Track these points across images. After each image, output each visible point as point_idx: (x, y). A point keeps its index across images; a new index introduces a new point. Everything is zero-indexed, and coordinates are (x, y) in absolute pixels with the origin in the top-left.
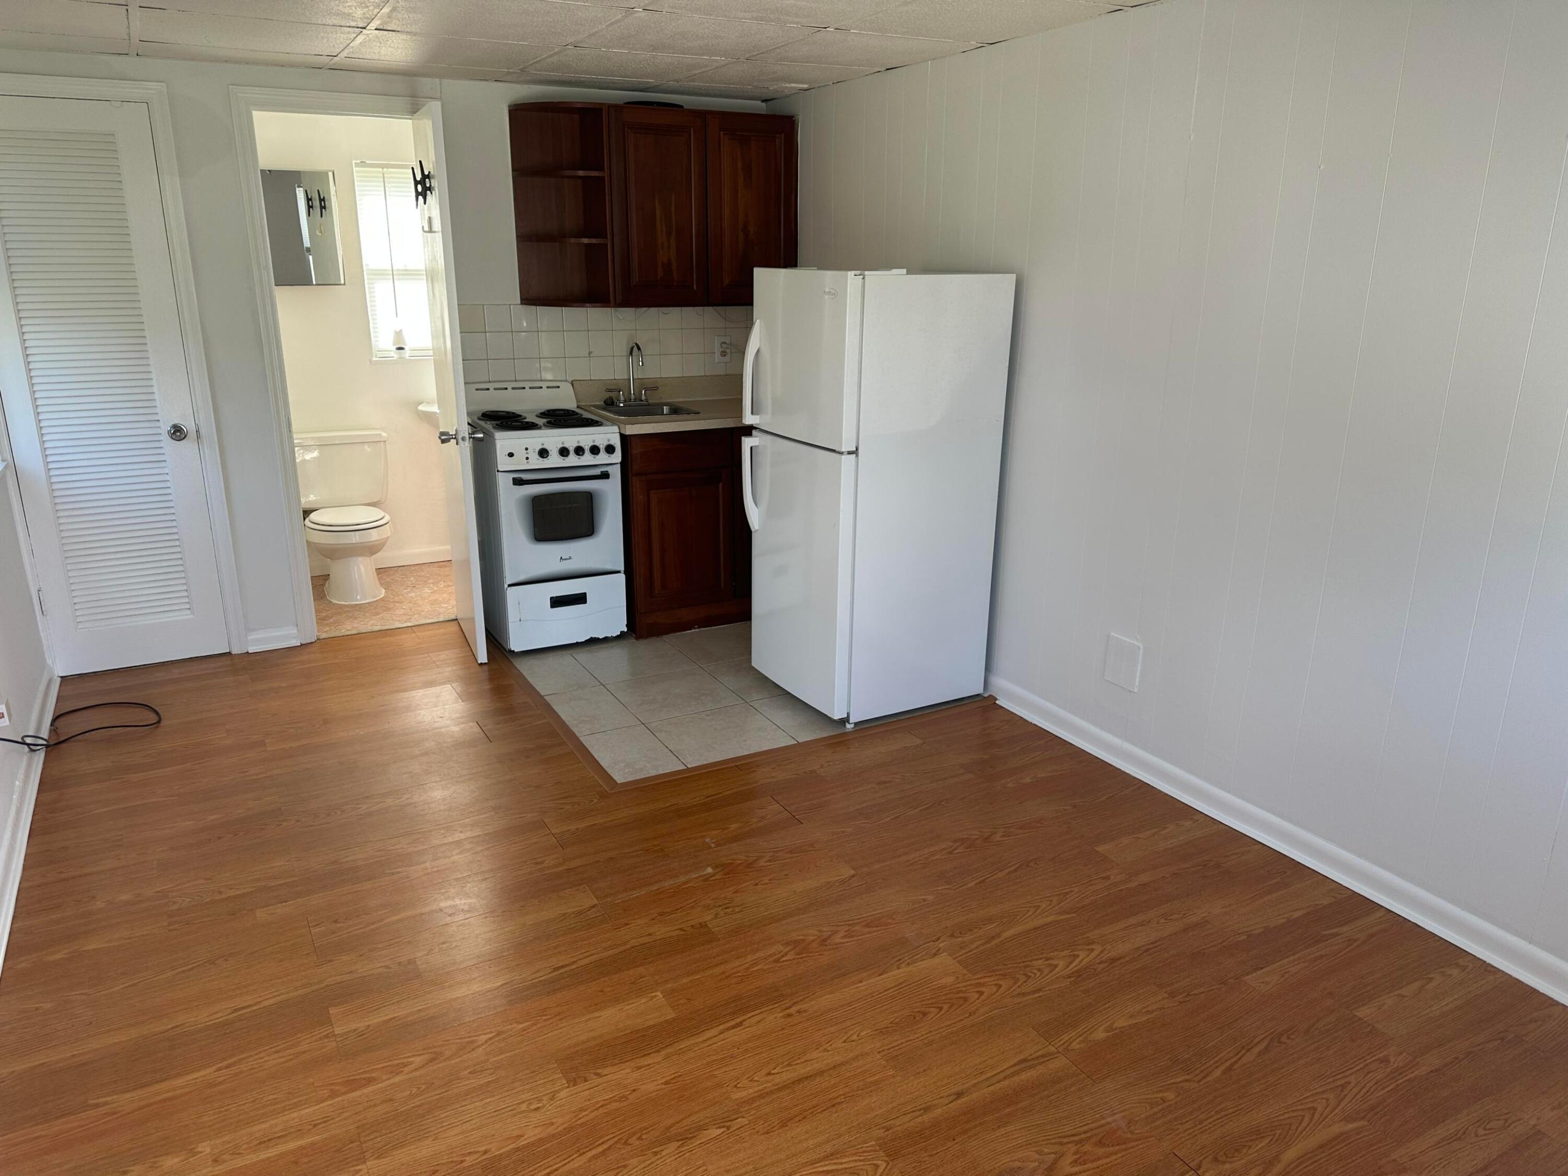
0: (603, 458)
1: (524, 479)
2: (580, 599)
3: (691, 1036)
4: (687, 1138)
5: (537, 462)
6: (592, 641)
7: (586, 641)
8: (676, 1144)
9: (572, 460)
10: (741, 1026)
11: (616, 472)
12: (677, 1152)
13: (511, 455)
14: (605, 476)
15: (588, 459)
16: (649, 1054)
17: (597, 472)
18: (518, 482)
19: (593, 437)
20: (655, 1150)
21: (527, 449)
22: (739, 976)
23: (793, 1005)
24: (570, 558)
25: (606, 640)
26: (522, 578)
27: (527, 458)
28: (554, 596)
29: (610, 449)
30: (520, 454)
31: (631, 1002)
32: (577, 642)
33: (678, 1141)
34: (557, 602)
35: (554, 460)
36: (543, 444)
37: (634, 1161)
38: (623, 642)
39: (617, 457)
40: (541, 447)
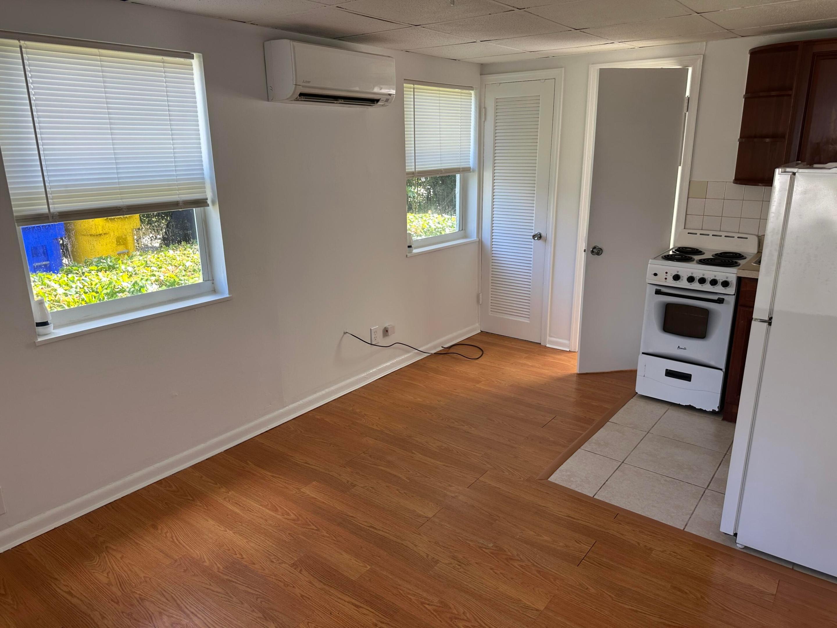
0: (719, 289)
1: (662, 291)
2: (687, 377)
3: (342, 592)
4: (266, 618)
5: (671, 282)
6: (690, 408)
7: (686, 405)
8: (260, 615)
9: (696, 286)
10: (358, 608)
11: (731, 301)
12: (256, 618)
13: (655, 275)
14: (720, 301)
15: (707, 287)
16: (321, 582)
17: (715, 297)
18: (658, 292)
19: (716, 273)
20: (255, 609)
21: (666, 273)
22: (400, 592)
23: (386, 623)
24: (685, 349)
25: (701, 411)
26: (650, 351)
27: (666, 279)
28: (669, 369)
29: (725, 284)
30: (662, 275)
31: (358, 561)
32: (679, 404)
33: (263, 616)
34: (670, 373)
35: (683, 283)
36: (678, 272)
37: (246, 605)
38: (712, 417)
39: (732, 290)
40: (676, 273)
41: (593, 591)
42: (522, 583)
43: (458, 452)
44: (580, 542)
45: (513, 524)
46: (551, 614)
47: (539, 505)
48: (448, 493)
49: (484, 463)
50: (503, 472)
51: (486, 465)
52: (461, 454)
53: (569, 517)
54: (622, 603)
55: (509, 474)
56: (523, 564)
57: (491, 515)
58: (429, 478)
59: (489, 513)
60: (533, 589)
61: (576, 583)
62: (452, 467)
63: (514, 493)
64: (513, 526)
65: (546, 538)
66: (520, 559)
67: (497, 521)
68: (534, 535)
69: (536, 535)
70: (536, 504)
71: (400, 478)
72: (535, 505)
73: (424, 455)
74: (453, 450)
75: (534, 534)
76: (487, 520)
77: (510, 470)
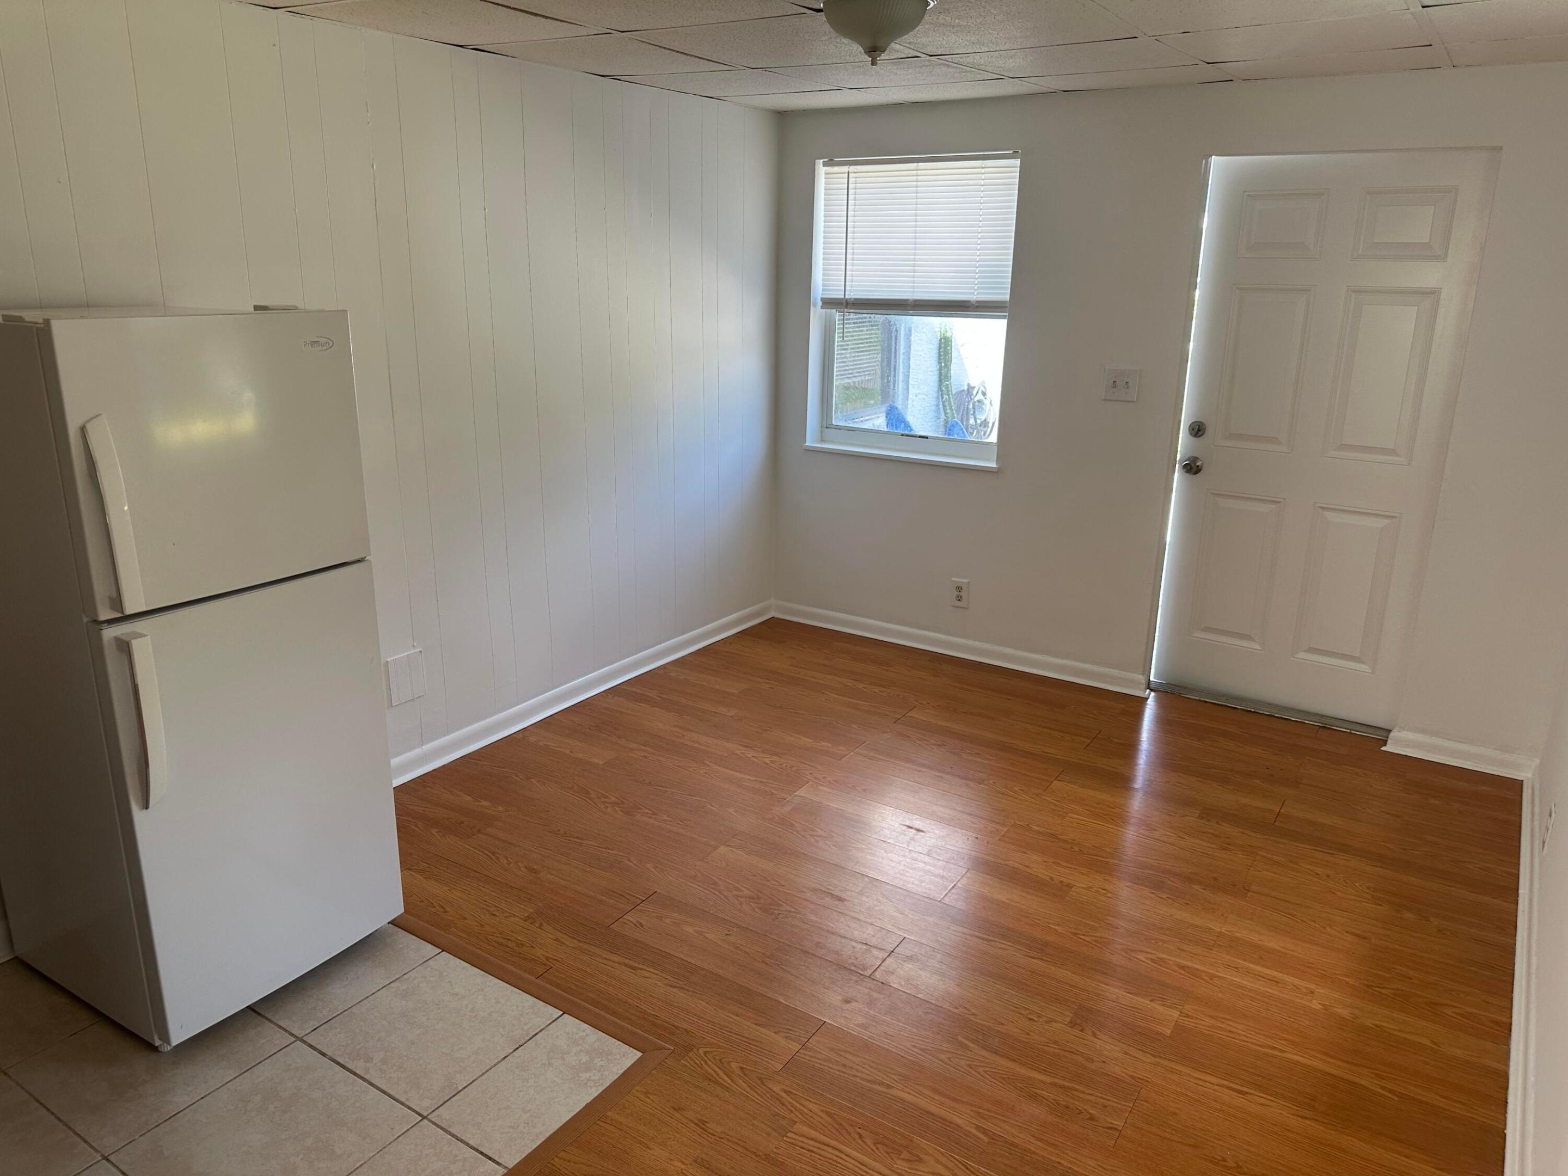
41: (649, 866)
42: (742, 871)
43: (861, 1137)
44: (635, 925)
45: (741, 950)
46: (713, 843)
47: (683, 988)
48: (867, 1009)
49: (789, 1099)
50: (742, 1069)
51: (785, 1091)
52: (850, 1129)
53: (634, 968)
54: (619, 855)
55: (729, 1063)
56: (735, 893)
57: (778, 965)
58: (915, 1047)
59: (782, 968)
60: (728, 865)
61: (668, 873)
62: (870, 1081)
63: (728, 1014)
64: (742, 947)
65: (690, 929)
66: (739, 899)
67: (768, 954)
68: (708, 933)
69: (705, 932)
70: (687, 990)
71: (983, 1048)
72: (691, 989)
73: (951, 1123)
74: (875, 1144)
75: (707, 935)
76: (786, 955)
77: (727, 1079)
